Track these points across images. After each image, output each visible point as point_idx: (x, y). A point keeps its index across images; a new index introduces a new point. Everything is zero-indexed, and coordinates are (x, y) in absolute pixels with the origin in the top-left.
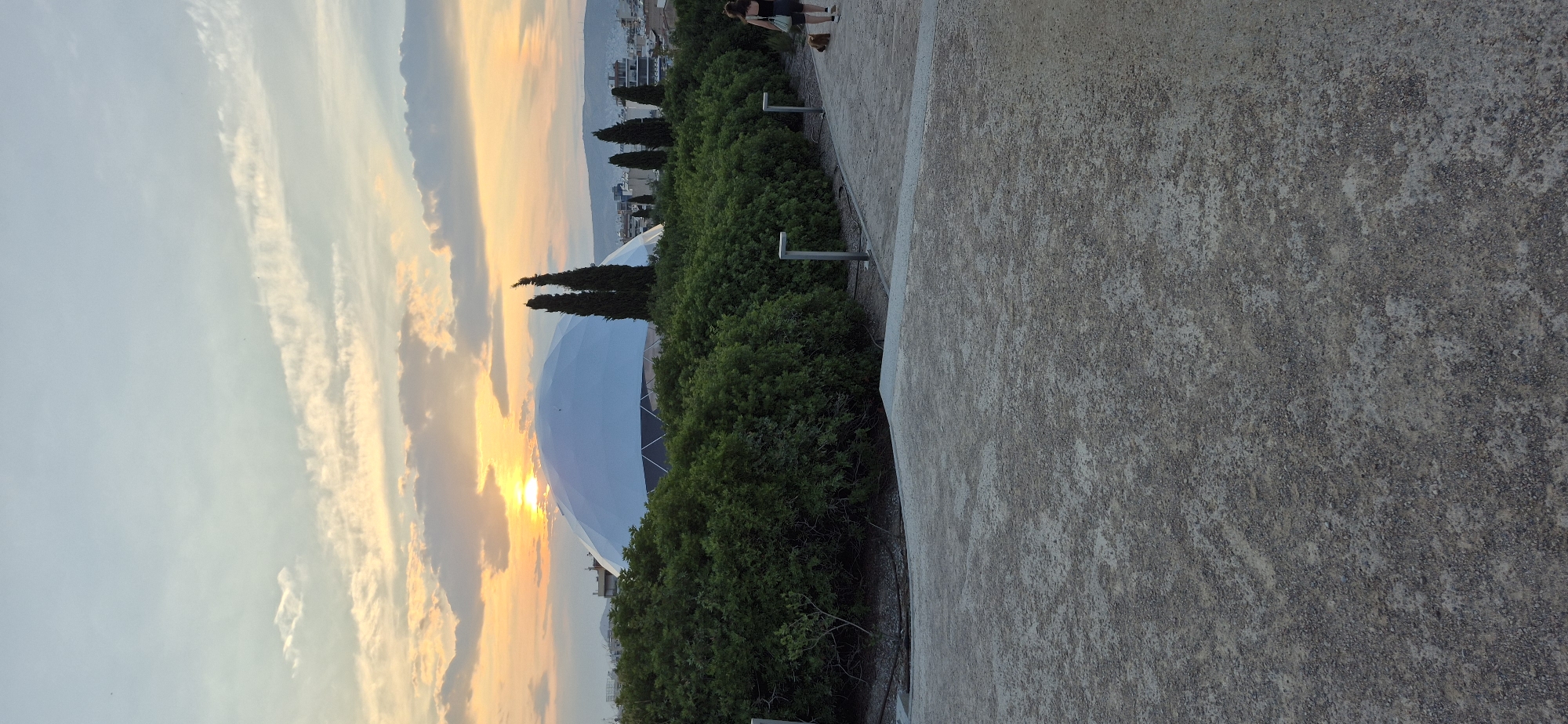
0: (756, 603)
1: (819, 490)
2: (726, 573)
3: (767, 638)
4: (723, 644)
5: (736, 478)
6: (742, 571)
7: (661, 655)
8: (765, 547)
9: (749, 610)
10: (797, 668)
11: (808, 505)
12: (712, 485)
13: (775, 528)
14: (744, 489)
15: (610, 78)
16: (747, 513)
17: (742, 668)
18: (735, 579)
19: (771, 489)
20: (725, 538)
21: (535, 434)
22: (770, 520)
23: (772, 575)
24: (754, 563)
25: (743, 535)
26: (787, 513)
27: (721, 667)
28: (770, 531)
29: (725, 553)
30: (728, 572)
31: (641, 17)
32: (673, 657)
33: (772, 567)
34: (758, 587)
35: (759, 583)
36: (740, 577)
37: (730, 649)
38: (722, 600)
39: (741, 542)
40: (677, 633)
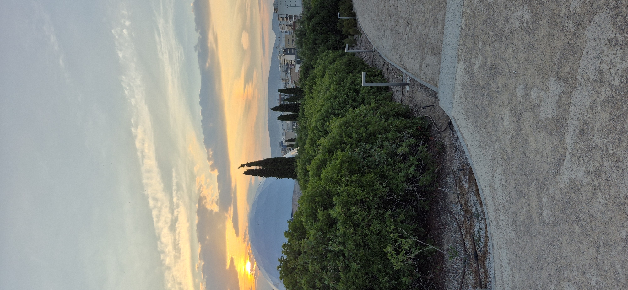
0: (366, 245)
1: (401, 177)
2: (346, 227)
3: (374, 265)
4: (346, 271)
5: (349, 173)
6: (356, 225)
7: (308, 282)
8: (370, 211)
9: (362, 249)
10: (394, 285)
11: (394, 187)
12: (335, 178)
13: (375, 199)
14: (355, 177)
15: (278, 100)
16: (358, 191)
17: (359, 286)
18: (352, 230)
19: (371, 176)
20: (345, 205)
21: (249, 244)
22: (372, 194)
23: (376, 226)
24: (363, 220)
25: (355, 203)
26: (383, 190)
27: (346, 285)
28: (372, 201)
29: (345, 215)
30: (348, 226)
31: (289, 78)
32: (315, 283)
33: (375, 222)
34: (367, 235)
35: (367, 232)
36: (355, 230)
37: (352, 274)
38: (344, 244)
39: (355, 207)
40: (317, 268)
